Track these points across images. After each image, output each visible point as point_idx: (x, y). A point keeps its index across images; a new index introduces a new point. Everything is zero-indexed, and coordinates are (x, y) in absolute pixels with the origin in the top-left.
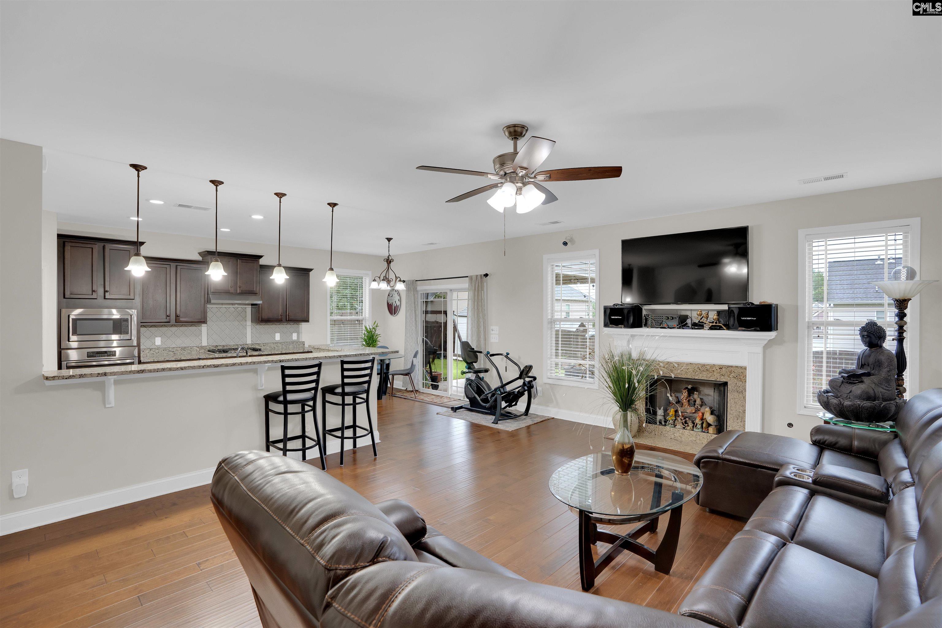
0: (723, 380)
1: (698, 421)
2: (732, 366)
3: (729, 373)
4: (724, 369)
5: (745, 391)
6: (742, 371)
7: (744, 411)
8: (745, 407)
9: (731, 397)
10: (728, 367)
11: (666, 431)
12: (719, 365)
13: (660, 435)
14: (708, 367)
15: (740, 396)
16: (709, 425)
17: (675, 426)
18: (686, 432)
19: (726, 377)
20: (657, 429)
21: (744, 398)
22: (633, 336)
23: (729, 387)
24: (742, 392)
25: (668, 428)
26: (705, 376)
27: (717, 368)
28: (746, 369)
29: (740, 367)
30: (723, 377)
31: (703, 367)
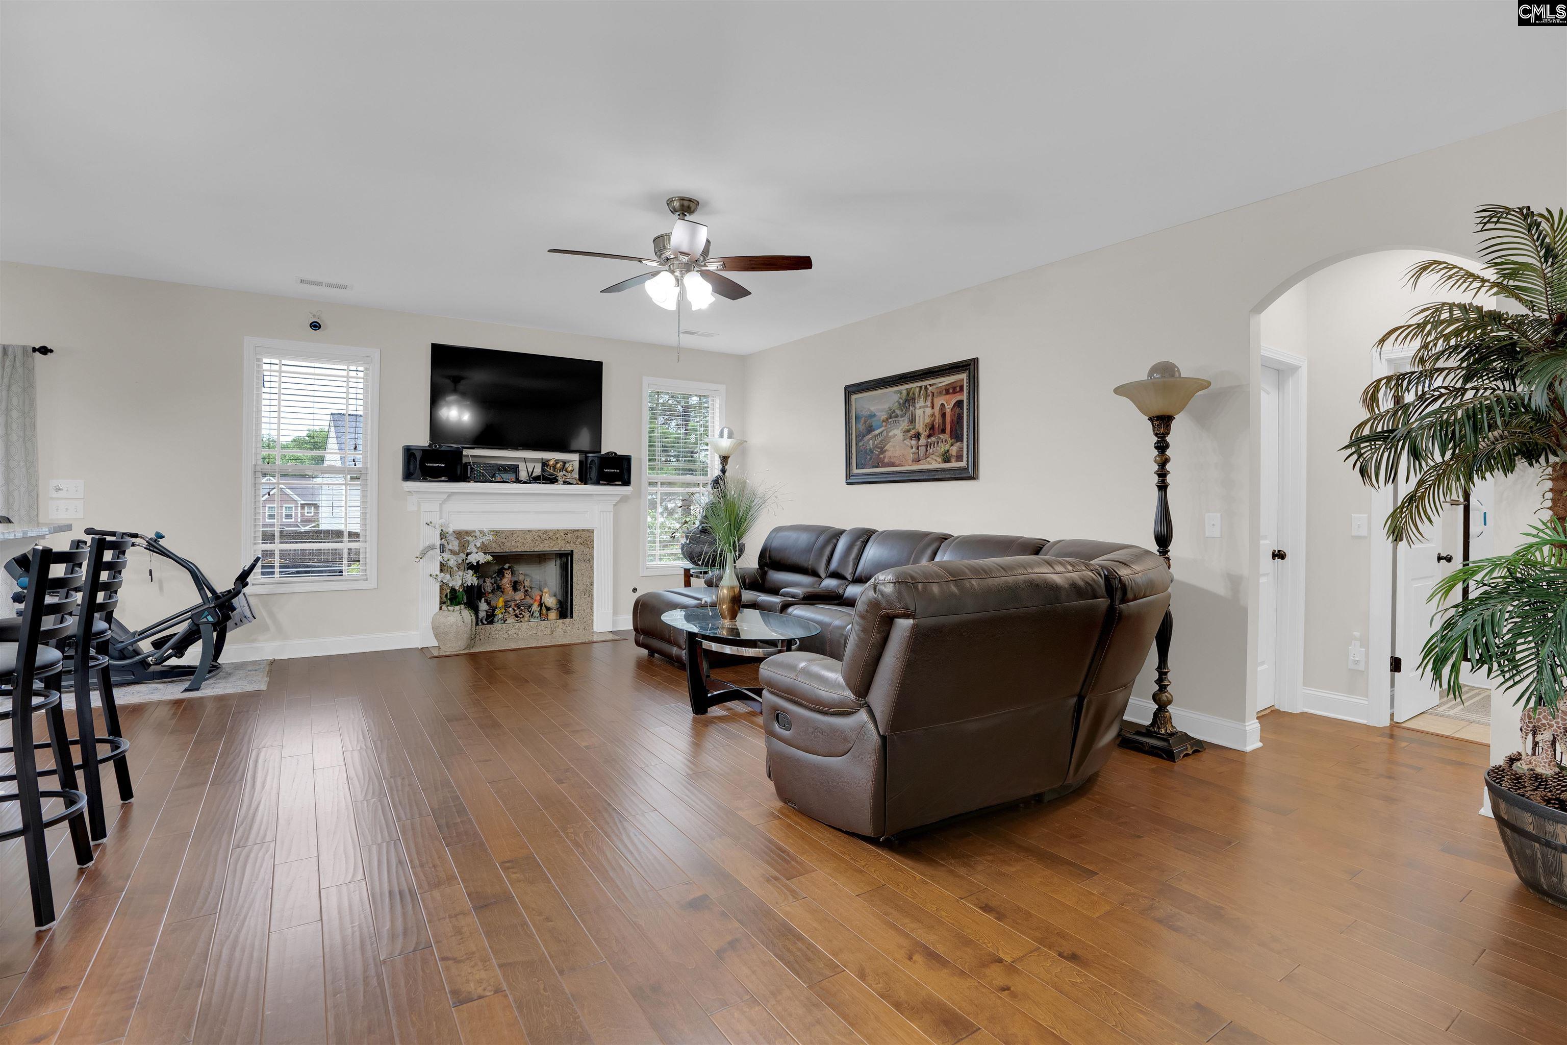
0: (568, 548)
1: (535, 607)
2: (578, 530)
3: (575, 539)
4: (569, 535)
5: (593, 559)
6: (589, 535)
7: (592, 584)
8: (593, 578)
9: (578, 568)
10: (575, 531)
11: (496, 630)
12: (563, 530)
13: (487, 639)
14: (551, 534)
15: (587, 565)
16: (548, 609)
17: (505, 621)
18: (524, 625)
19: (572, 544)
20: (483, 631)
21: (592, 567)
22: (451, 495)
23: (575, 557)
24: (589, 560)
25: (498, 625)
26: (547, 545)
27: (562, 534)
28: (593, 532)
29: (587, 530)
30: (568, 545)
31: (545, 534)
